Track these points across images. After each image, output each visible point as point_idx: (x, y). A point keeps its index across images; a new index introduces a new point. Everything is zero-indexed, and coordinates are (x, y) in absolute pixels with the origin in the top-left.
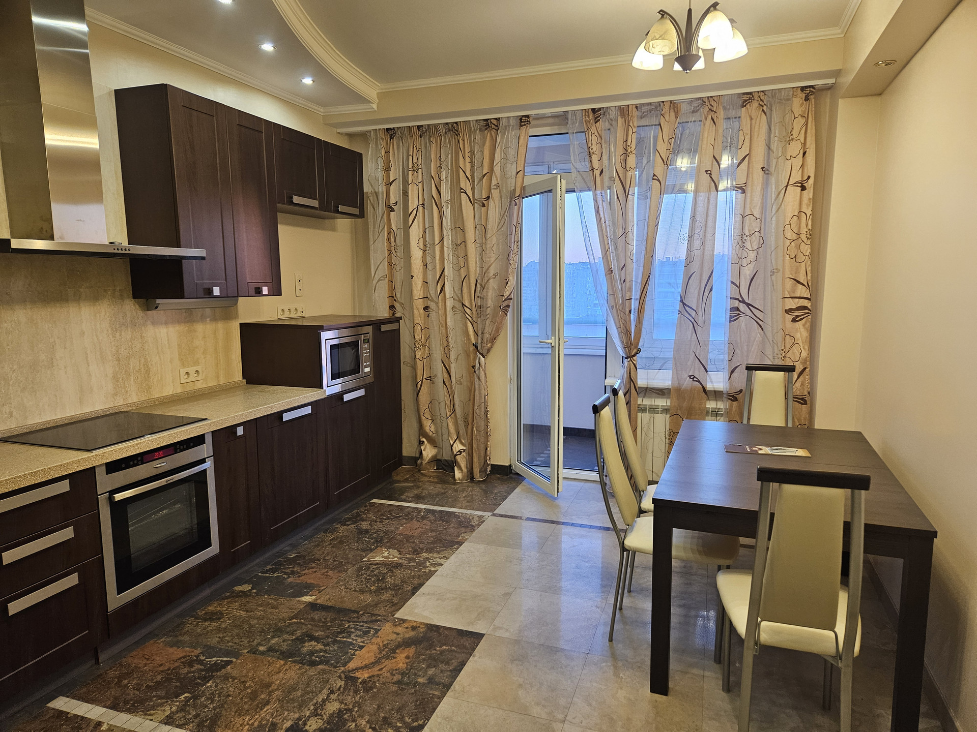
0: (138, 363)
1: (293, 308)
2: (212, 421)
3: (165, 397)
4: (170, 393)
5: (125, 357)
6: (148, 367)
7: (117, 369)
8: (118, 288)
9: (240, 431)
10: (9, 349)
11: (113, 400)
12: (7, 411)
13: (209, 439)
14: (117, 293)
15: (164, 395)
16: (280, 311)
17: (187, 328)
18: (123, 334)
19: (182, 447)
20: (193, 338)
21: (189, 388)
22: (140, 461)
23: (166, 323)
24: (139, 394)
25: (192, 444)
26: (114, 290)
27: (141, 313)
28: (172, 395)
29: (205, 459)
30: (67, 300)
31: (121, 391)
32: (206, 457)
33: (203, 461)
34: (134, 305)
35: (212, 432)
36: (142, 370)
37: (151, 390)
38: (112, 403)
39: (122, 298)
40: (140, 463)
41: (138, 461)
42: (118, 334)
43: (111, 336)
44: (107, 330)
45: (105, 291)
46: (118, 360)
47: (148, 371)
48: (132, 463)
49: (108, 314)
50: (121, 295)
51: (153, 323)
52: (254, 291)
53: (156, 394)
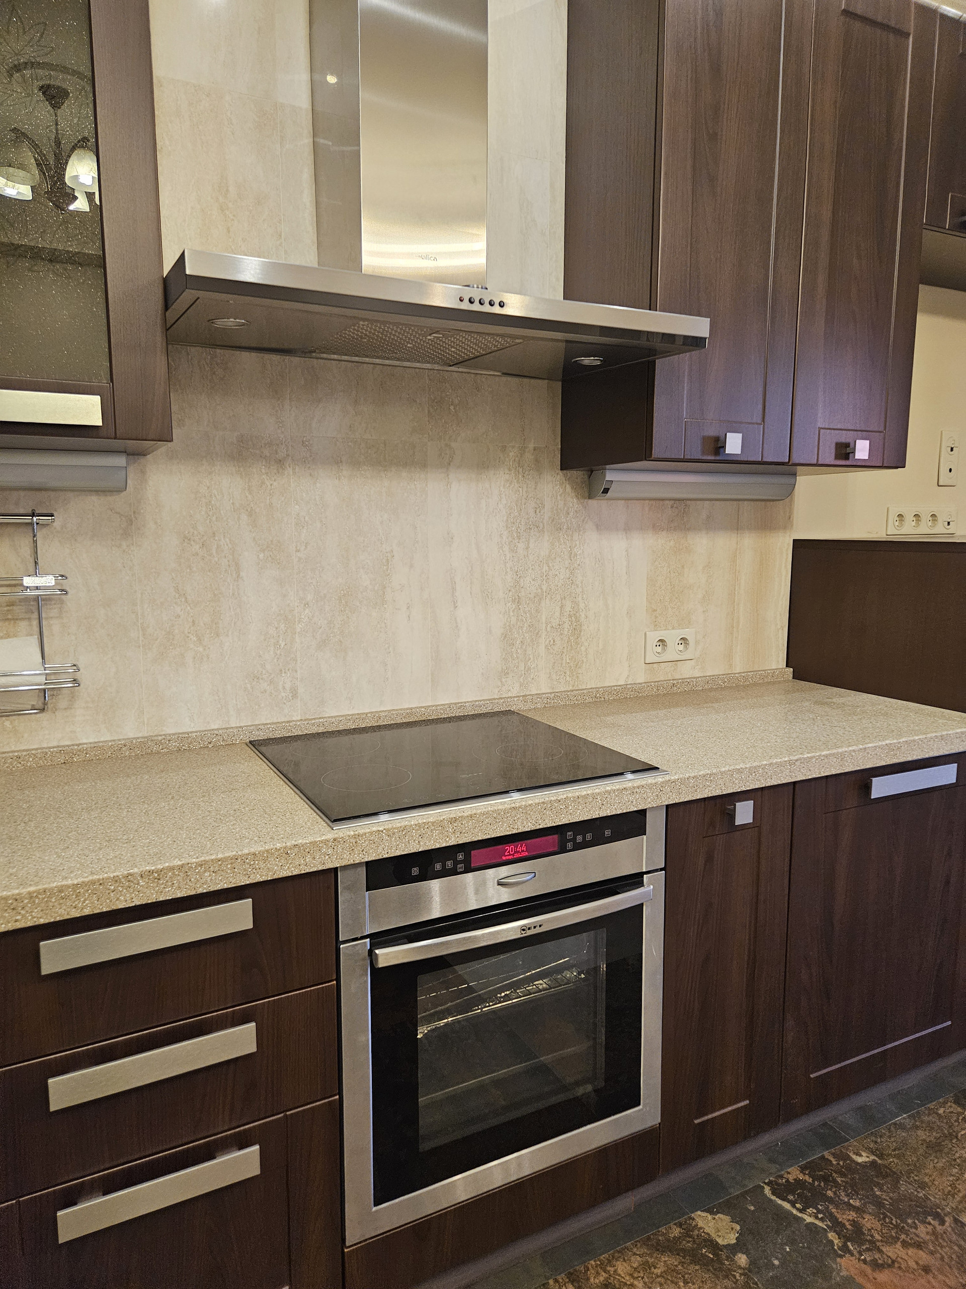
0: (558, 609)
1: (925, 512)
2: (667, 778)
3: (609, 690)
4: (622, 682)
5: (532, 596)
6: (577, 620)
7: (514, 620)
8: (531, 446)
9: (744, 813)
10: (300, 559)
11: (499, 684)
12: (288, 686)
13: (656, 825)
14: (529, 456)
15: (607, 684)
16: (893, 517)
17: (672, 543)
18: (531, 545)
19: (579, 839)
20: (683, 567)
21: (663, 674)
22: (461, 862)
23: (627, 529)
24: (554, 677)
25: (608, 833)
26: (523, 450)
27: (573, 503)
28: (624, 687)
29: (641, 875)
30: (423, 465)
31: (518, 667)
32: (644, 870)
33: (634, 880)
34: (561, 484)
35: (667, 806)
36: (566, 626)
37: (580, 671)
38: (496, 691)
39: (538, 467)
40: (460, 867)
41: (456, 863)
42: (521, 545)
43: (506, 548)
44: (501, 535)
45: (504, 449)
46: (517, 601)
47: (577, 630)
48: (438, 867)
49: (504, 502)
50: (537, 461)
51: (598, 527)
52: (833, 451)
53: (590, 680)
